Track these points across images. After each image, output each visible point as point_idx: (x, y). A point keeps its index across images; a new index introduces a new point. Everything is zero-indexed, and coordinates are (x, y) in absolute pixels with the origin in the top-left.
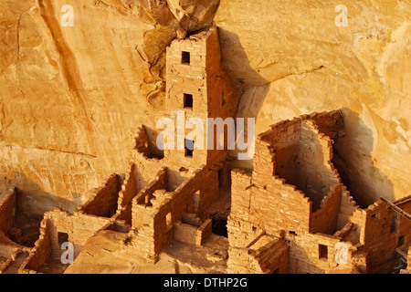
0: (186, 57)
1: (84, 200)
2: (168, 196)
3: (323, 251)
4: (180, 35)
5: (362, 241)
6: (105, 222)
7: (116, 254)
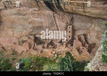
0: (70, 27)
1: (59, 41)
2: (67, 42)
3: (83, 48)
4: (69, 25)
5: (88, 48)
6: (61, 44)
7: (61, 47)
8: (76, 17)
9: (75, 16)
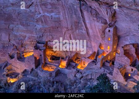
2: (104, 56)
3: (132, 70)
4: (109, 26)
7: (93, 66)
8: (121, 12)
9: (119, 11)
